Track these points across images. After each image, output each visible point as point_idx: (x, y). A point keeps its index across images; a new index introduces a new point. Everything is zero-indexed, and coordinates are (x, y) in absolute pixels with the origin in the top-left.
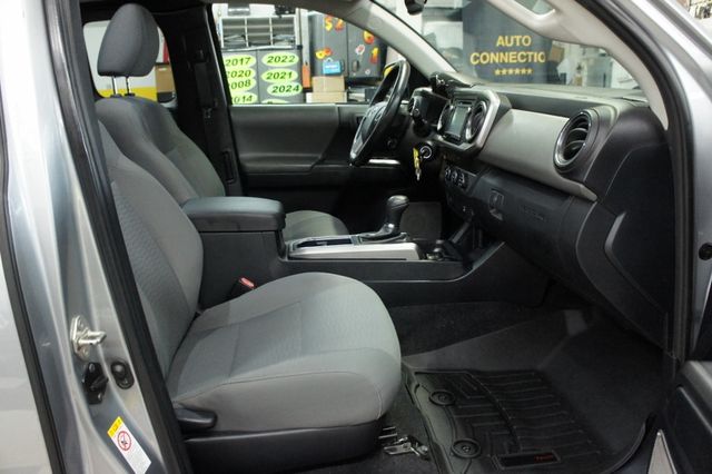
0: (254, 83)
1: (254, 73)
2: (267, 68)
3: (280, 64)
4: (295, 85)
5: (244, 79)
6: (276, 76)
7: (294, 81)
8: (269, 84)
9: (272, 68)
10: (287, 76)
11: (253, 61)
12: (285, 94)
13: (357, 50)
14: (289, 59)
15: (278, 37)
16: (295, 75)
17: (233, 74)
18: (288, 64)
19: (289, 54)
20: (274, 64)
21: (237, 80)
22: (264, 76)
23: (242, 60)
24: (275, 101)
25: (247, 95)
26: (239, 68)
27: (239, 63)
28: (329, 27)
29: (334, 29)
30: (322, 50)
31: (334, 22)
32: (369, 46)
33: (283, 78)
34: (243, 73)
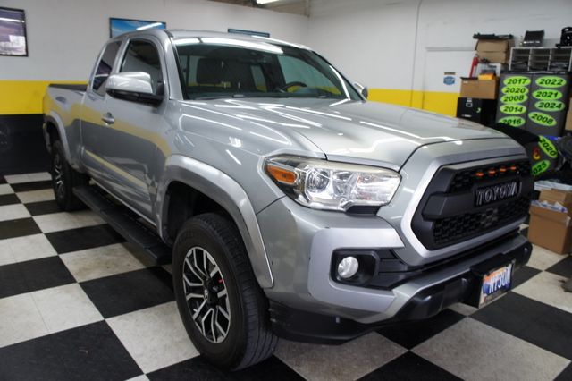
0: (526, 98)
1: (527, 91)
2: (538, 88)
3: (549, 86)
4: (558, 103)
5: (520, 94)
6: (544, 95)
7: (559, 100)
8: (538, 100)
9: (542, 88)
10: (553, 96)
11: (528, 82)
12: (549, 110)
14: (558, 82)
15: (554, 65)
16: (560, 95)
17: (512, 90)
18: (556, 86)
19: (558, 78)
20: (544, 85)
21: (514, 94)
22: (535, 94)
23: (520, 80)
24: (539, 114)
25: (519, 107)
26: (517, 86)
27: (518, 82)
33: (549, 96)
34: (519, 90)
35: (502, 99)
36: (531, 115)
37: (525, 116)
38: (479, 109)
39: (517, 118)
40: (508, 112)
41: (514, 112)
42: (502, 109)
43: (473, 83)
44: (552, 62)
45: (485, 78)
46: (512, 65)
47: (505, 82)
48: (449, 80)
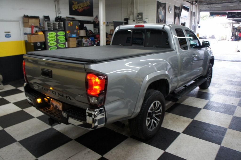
0: (56, 39)
1: (55, 37)
2: (58, 36)
4: (64, 40)
5: (53, 38)
6: (60, 38)
8: (59, 40)
9: (60, 36)
10: (63, 38)
11: (55, 34)
12: (62, 42)
13: (75, 31)
14: (63, 33)
16: (64, 37)
17: (51, 37)
18: (63, 35)
20: (60, 35)
21: (52, 39)
22: (58, 38)
23: (53, 34)
24: (60, 44)
25: (54, 43)
26: (52, 35)
27: (52, 34)
28: (69, 25)
29: (70, 26)
30: (68, 31)
31: (70, 24)
32: (77, 30)
33: (62, 38)
34: (53, 37)
35: (48, 41)
36: (58, 45)
37: (56, 46)
38: (43, 46)
39: (54, 47)
40: (51, 45)
41: (53, 45)
42: (49, 44)
43: (36, 36)
44: (59, 27)
45: (41, 33)
46: (48, 28)
47: (48, 34)
48: (8, 35)
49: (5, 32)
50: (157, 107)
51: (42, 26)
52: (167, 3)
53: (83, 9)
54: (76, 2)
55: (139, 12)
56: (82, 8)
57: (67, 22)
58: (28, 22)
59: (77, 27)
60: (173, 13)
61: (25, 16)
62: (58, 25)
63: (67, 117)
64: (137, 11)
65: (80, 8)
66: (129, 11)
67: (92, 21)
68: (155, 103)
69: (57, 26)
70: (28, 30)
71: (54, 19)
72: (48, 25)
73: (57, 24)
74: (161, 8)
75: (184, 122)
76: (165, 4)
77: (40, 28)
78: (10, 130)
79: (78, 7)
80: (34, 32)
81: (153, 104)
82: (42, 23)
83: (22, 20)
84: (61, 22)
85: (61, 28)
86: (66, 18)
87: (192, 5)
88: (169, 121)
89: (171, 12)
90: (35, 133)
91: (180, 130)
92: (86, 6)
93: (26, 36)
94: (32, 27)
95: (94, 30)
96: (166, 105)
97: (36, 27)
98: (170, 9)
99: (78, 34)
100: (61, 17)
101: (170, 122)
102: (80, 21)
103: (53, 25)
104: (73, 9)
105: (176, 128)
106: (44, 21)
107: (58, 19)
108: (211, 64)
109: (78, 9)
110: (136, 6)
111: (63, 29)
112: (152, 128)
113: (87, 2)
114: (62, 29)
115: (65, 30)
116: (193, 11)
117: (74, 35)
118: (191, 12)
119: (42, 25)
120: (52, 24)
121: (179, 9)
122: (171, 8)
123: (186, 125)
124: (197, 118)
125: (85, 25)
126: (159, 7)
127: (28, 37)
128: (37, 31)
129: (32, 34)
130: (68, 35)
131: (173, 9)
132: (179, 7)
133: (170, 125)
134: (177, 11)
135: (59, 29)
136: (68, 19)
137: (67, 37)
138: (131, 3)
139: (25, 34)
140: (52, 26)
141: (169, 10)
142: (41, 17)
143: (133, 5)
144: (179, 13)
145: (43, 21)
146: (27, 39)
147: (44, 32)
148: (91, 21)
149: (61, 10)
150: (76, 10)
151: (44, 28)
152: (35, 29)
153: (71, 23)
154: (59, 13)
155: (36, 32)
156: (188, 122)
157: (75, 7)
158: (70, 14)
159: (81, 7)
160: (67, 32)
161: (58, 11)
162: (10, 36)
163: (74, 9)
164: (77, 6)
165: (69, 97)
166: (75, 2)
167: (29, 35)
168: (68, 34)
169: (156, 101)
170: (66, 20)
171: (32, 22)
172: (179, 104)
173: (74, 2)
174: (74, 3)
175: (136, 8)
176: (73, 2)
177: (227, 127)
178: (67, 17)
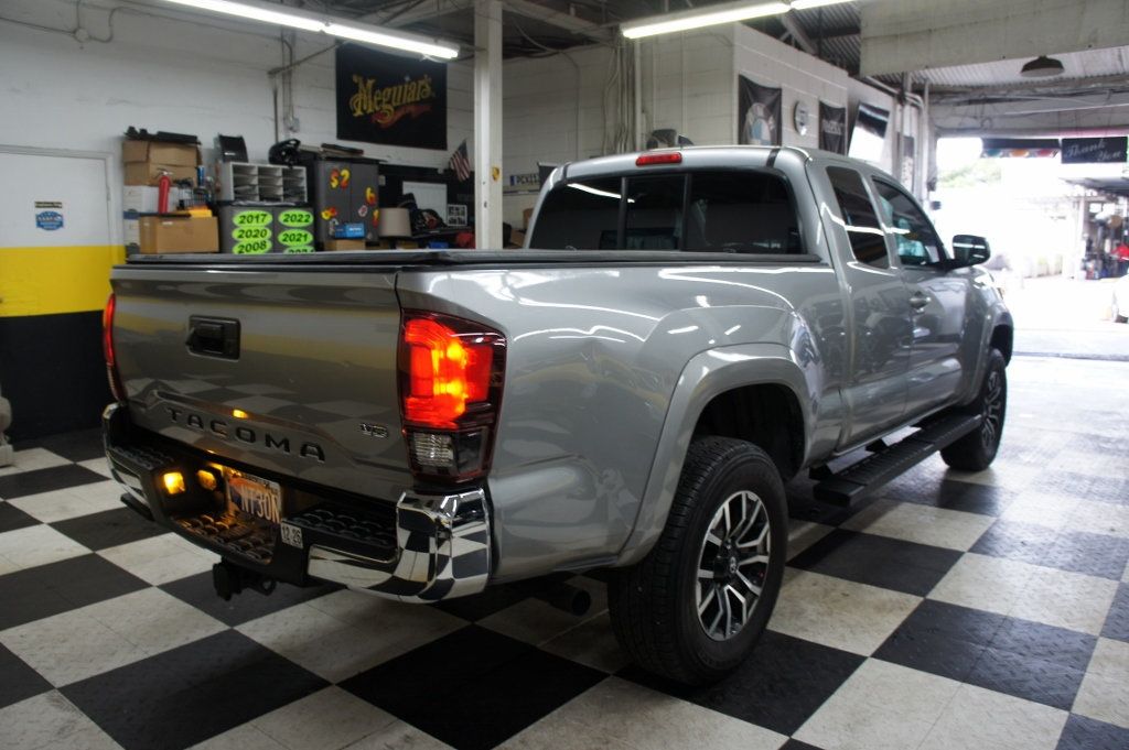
0: (269, 245)
1: (269, 233)
2: (283, 228)
3: (296, 224)
4: (310, 249)
5: (259, 240)
6: (292, 238)
7: (310, 244)
8: (286, 247)
9: (289, 228)
10: (302, 239)
11: (269, 219)
13: (360, 212)
14: (304, 219)
15: (289, 192)
16: (310, 238)
17: (248, 234)
18: (303, 224)
19: (304, 213)
20: (289, 224)
21: (252, 240)
22: (281, 237)
23: (257, 217)
26: (254, 226)
27: (255, 220)
28: (334, 184)
29: (339, 186)
30: (328, 209)
31: (340, 178)
32: (371, 207)
33: (298, 240)
34: (258, 233)
35: (236, 250)
43: (181, 223)
44: (286, 186)
45: (202, 214)
46: (236, 192)
47: (236, 220)
48: (49, 219)
49: (39, 205)
50: (747, 522)
51: (208, 183)
52: (784, 86)
53: (399, 114)
54: (370, 83)
55: (656, 127)
56: (396, 108)
57: (325, 167)
58: (144, 159)
59: (372, 192)
60: (815, 135)
61: (132, 130)
62: (285, 182)
63: (301, 546)
64: (649, 121)
65: (385, 106)
66: (610, 123)
67: (440, 171)
68: (740, 497)
69: (280, 182)
70: (146, 198)
71: (265, 155)
72: (235, 180)
73: (279, 173)
74: (758, 109)
75: (881, 608)
76: (777, 92)
77: (197, 192)
78: (28, 641)
79: (379, 102)
80: (171, 209)
81: (726, 505)
82: (210, 167)
83: (117, 150)
84: (296, 168)
85: (299, 192)
86: (322, 150)
87: (899, 107)
88: (804, 604)
89: (803, 131)
90: (146, 653)
91: (864, 643)
92: (413, 100)
93: (135, 223)
94: (163, 185)
95: (450, 211)
96: (791, 538)
97: (183, 183)
98: (802, 118)
99: (373, 225)
100: (298, 142)
101: (811, 610)
102: (385, 169)
103: (260, 181)
104: (355, 112)
105: (843, 636)
106: (220, 162)
107: (285, 153)
108: (997, 352)
109: (375, 112)
110: (643, 101)
111: (306, 200)
112: (722, 626)
113: (421, 83)
114: (302, 198)
115: (312, 204)
116: (907, 133)
117: (356, 230)
118: (898, 136)
119: (209, 178)
120: (255, 172)
121: (842, 120)
122: (803, 112)
123: (892, 623)
124: (942, 592)
125: (408, 187)
126: (751, 105)
127: (142, 229)
128: (186, 204)
129: (162, 215)
130: (328, 230)
131: (814, 116)
132: (843, 110)
133: (811, 621)
134: (833, 127)
135: (286, 196)
136: (330, 155)
137: (323, 238)
138: (623, 86)
139: (130, 215)
140: (255, 181)
141: (798, 119)
142: (207, 141)
143: (630, 98)
144: (842, 138)
145: (216, 161)
146: (135, 238)
147: (217, 207)
148: (436, 170)
149: (299, 114)
150: (367, 117)
151: (218, 191)
152: (176, 194)
153: (345, 173)
154: (291, 129)
155: (181, 205)
156: (901, 609)
157: (362, 104)
158: (341, 136)
159: (389, 102)
160: (325, 215)
161: (284, 115)
162: (61, 224)
163: (359, 113)
164: (373, 99)
165: (319, 448)
166: (365, 83)
167: (147, 218)
168: (327, 221)
169: (743, 493)
170: (321, 159)
171: (164, 159)
172: (853, 535)
173: (361, 79)
174: (361, 86)
175: (643, 111)
176: (355, 79)
177: (1095, 632)
178: (324, 146)
